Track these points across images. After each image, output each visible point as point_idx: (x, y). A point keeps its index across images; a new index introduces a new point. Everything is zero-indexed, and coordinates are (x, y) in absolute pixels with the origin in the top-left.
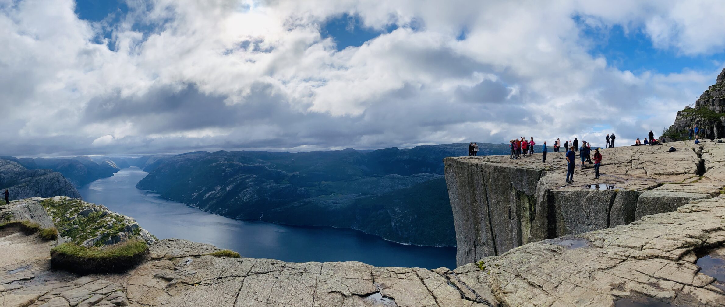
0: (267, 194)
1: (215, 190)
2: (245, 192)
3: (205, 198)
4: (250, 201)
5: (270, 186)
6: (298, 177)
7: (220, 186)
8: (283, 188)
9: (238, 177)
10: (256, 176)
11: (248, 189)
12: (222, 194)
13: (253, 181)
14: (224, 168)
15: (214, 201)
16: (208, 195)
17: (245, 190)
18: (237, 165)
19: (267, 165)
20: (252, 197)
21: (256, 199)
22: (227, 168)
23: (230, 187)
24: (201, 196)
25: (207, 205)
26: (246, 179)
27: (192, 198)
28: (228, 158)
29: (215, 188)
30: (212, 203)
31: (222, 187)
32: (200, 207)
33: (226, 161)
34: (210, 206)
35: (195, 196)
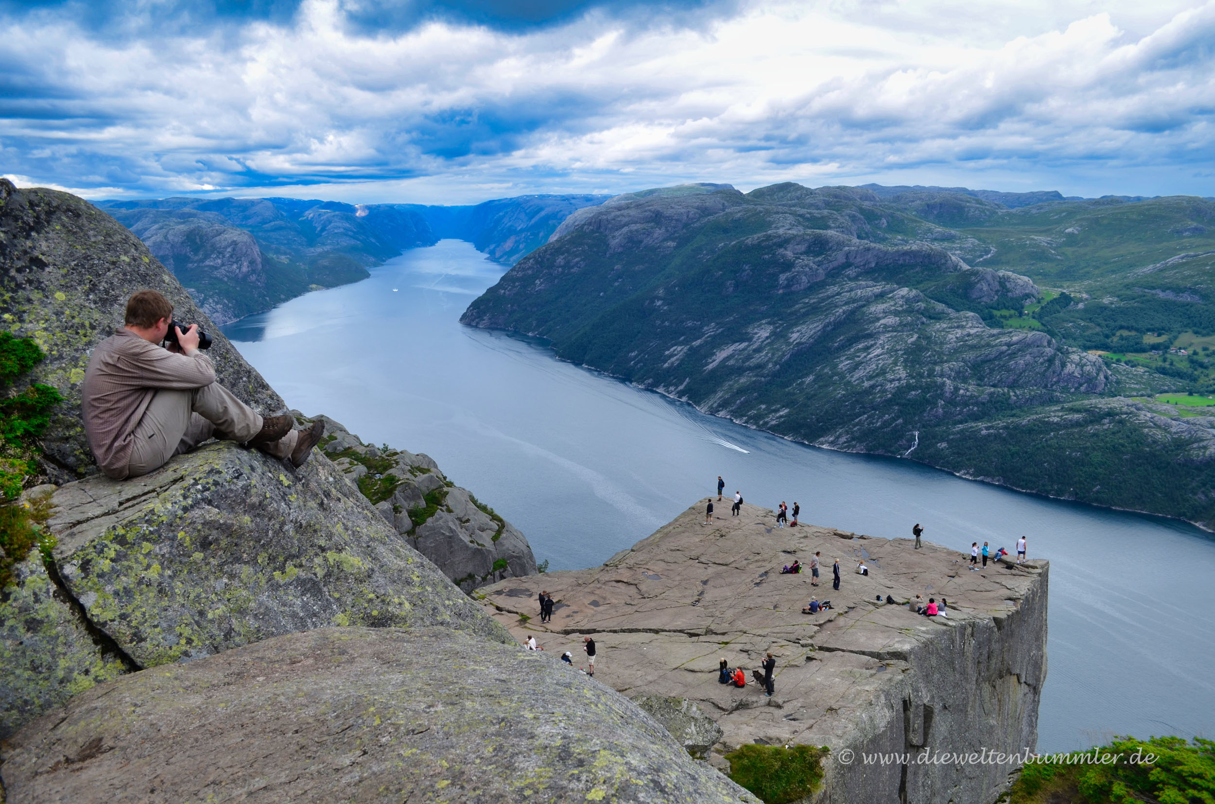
0: (946, 365)
1: (749, 340)
2: (859, 350)
3: (710, 367)
4: (873, 387)
5: (959, 332)
6: (1081, 306)
7: (769, 323)
8: (1009, 345)
9: (838, 294)
10: (911, 290)
11: (873, 342)
12: (773, 354)
13: (896, 313)
14: (789, 254)
15: (743, 380)
16: (721, 355)
17: (860, 346)
18: (840, 245)
19: (961, 249)
20: (883, 372)
21: (899, 380)
22: (801, 254)
23: (803, 328)
24: (697, 356)
25: (715, 392)
26: (868, 301)
27: (666, 365)
28: (808, 213)
29: (749, 330)
30: (736, 386)
31: (777, 328)
32: (690, 398)
33: (801, 228)
34: (727, 396)
35: (675, 358)
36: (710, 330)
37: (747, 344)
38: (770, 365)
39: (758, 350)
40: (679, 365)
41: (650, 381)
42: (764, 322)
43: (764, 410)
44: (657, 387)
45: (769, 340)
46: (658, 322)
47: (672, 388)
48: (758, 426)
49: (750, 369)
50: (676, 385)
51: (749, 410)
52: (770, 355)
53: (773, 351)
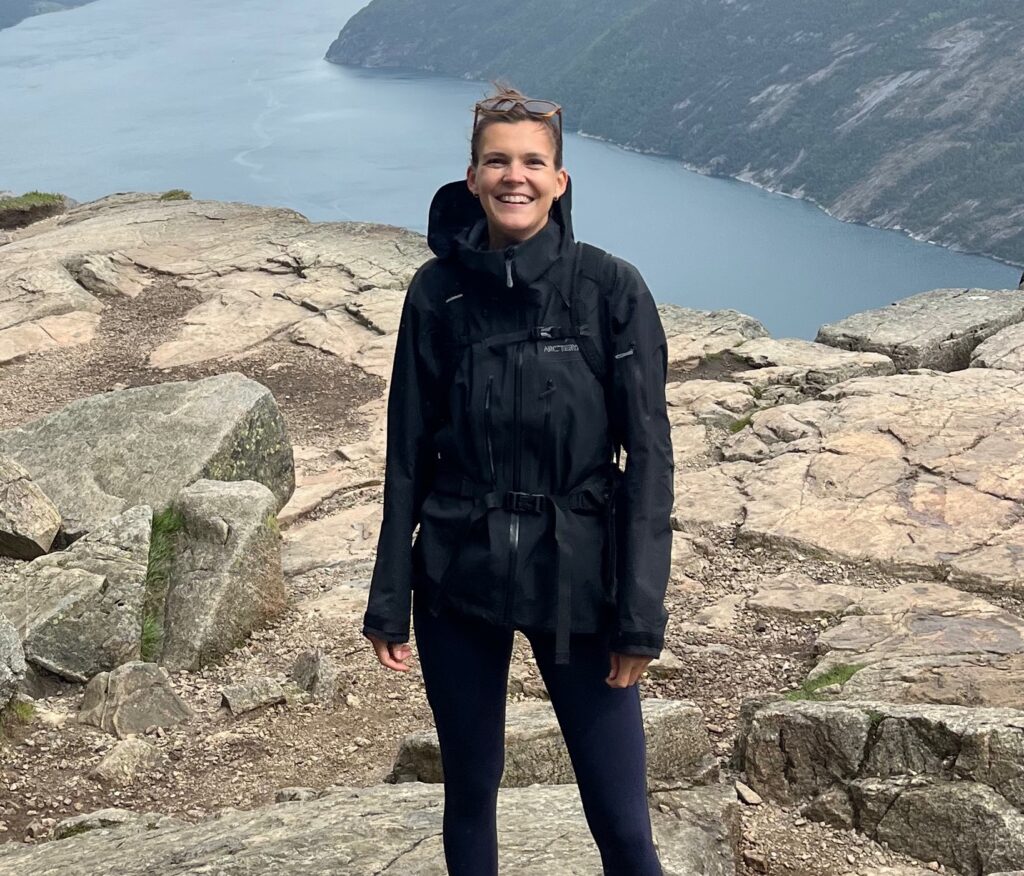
3: (848, 124)
15: (924, 149)
27: (754, 125)
29: (932, 43)
30: (910, 163)
31: (993, 35)
32: (809, 191)
34: (889, 184)
35: (772, 110)
36: (846, 47)
37: (928, 72)
38: (984, 115)
39: (954, 85)
40: (782, 124)
41: (721, 159)
42: (963, 24)
43: (977, 210)
44: (738, 171)
45: (973, 65)
46: (731, 38)
47: (770, 173)
48: (964, 245)
49: (939, 125)
50: (778, 166)
51: (941, 214)
52: (980, 94)
53: (986, 85)
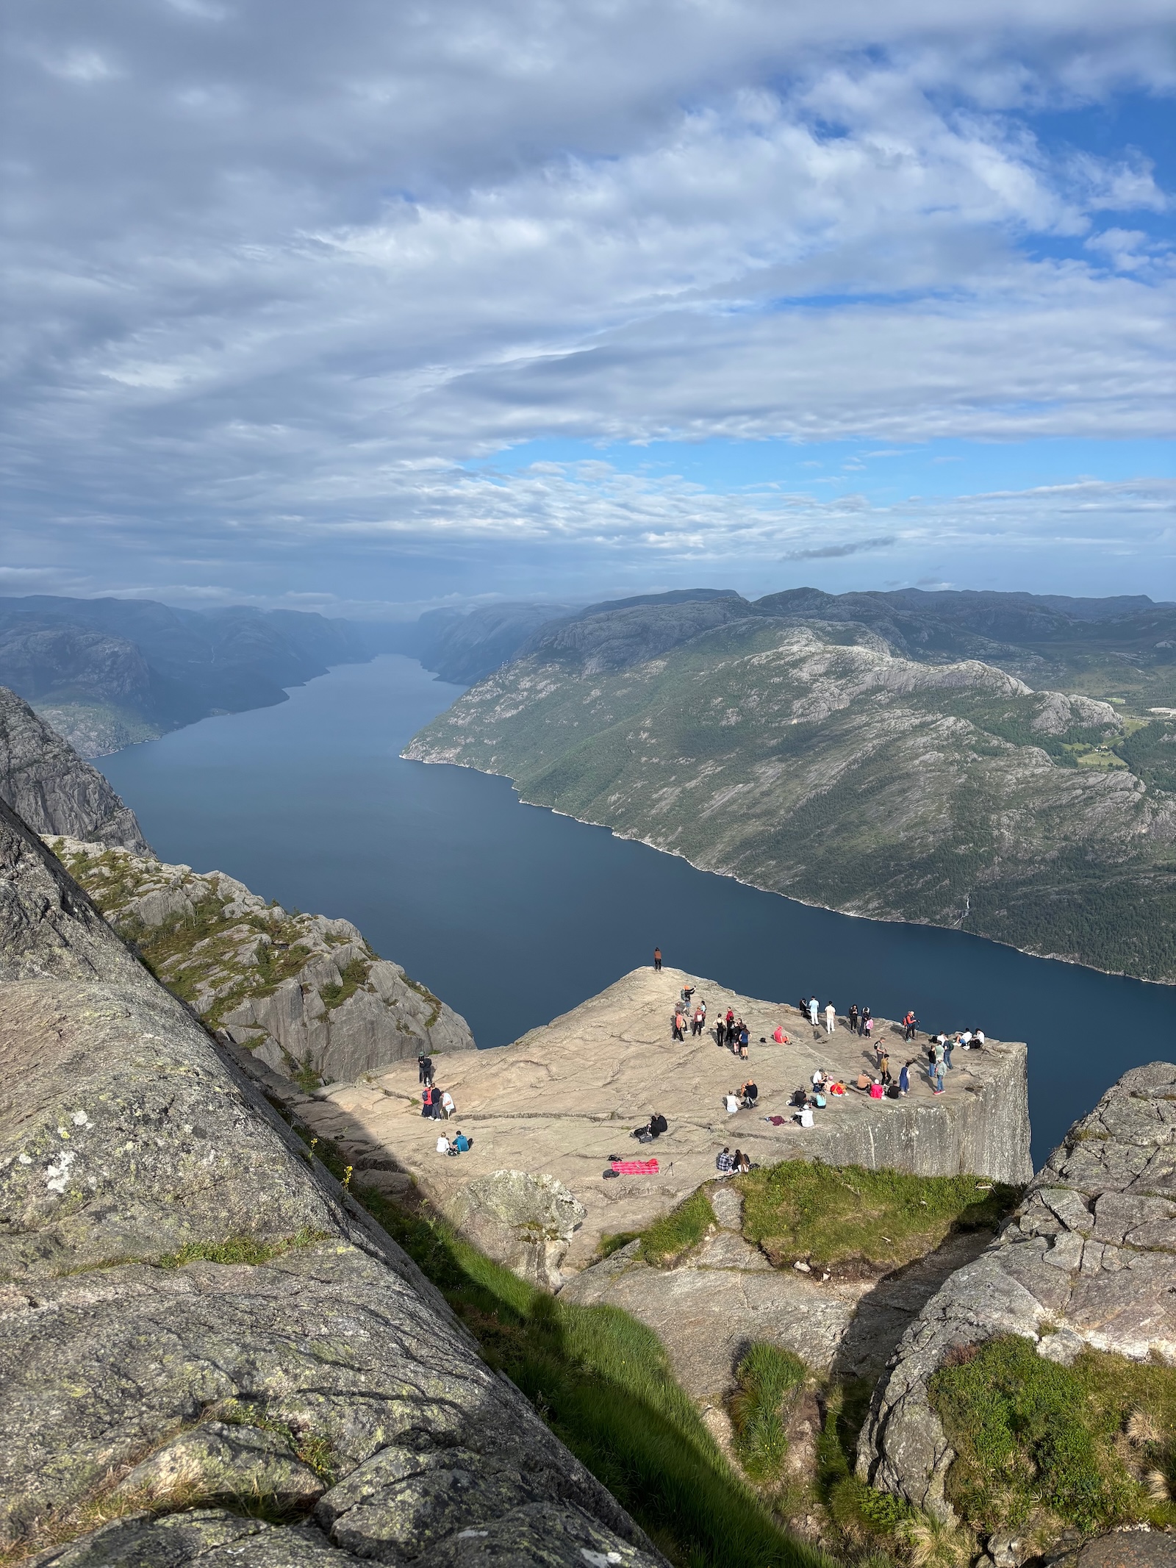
0: (1004, 813)
1: (756, 779)
2: (893, 794)
3: (707, 813)
4: (911, 839)
5: (1020, 773)
7: (780, 760)
8: (1085, 788)
10: (958, 720)
11: (910, 785)
12: (785, 799)
13: (940, 749)
14: (805, 675)
15: (748, 830)
16: (720, 799)
17: (895, 787)
18: (869, 664)
19: (1022, 669)
20: (924, 822)
21: (944, 831)
22: (820, 676)
23: (823, 767)
24: (690, 803)
25: (714, 844)
26: (904, 735)
27: (653, 811)
28: (831, 626)
29: (757, 768)
30: (740, 837)
31: (790, 766)
32: (682, 852)
33: (820, 645)
34: (728, 850)
35: (663, 803)
36: (707, 769)
37: (752, 785)
38: (782, 812)
39: (767, 793)
40: (669, 811)
41: (635, 830)
42: (774, 759)
43: (775, 867)
44: (642, 838)
45: (779, 782)
46: (644, 759)
47: (660, 840)
48: (766, 887)
49: (758, 816)
50: (666, 836)
51: (755, 868)
52: (781, 800)
53: (784, 795)
